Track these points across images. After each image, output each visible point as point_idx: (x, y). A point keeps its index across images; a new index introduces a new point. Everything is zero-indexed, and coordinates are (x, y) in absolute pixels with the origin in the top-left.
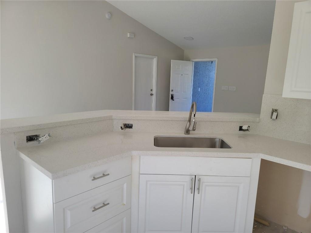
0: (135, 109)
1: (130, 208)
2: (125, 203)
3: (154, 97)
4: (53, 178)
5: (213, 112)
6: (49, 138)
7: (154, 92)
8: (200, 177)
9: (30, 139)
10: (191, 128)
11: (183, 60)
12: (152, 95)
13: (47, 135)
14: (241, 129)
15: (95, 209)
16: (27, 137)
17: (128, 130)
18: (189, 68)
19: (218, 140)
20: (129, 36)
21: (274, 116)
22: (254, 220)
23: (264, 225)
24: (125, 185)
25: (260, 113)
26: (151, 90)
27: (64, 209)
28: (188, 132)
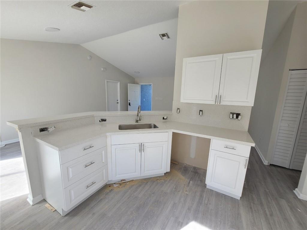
0: (108, 111)
1: (107, 164)
2: (104, 161)
3: (119, 104)
4: (59, 151)
5: (152, 110)
6: (54, 129)
7: (119, 101)
8: (144, 144)
9: (42, 130)
10: (138, 119)
11: (134, 84)
12: (118, 103)
13: (53, 127)
14: (164, 119)
15: (86, 166)
16: (40, 129)
17: (104, 122)
18: (138, 89)
19: (152, 124)
20: (102, 70)
21: (178, 112)
22: (171, 162)
23: (176, 164)
24: (103, 152)
25: (172, 110)
26: (117, 100)
27: (67, 168)
28: (137, 121)
